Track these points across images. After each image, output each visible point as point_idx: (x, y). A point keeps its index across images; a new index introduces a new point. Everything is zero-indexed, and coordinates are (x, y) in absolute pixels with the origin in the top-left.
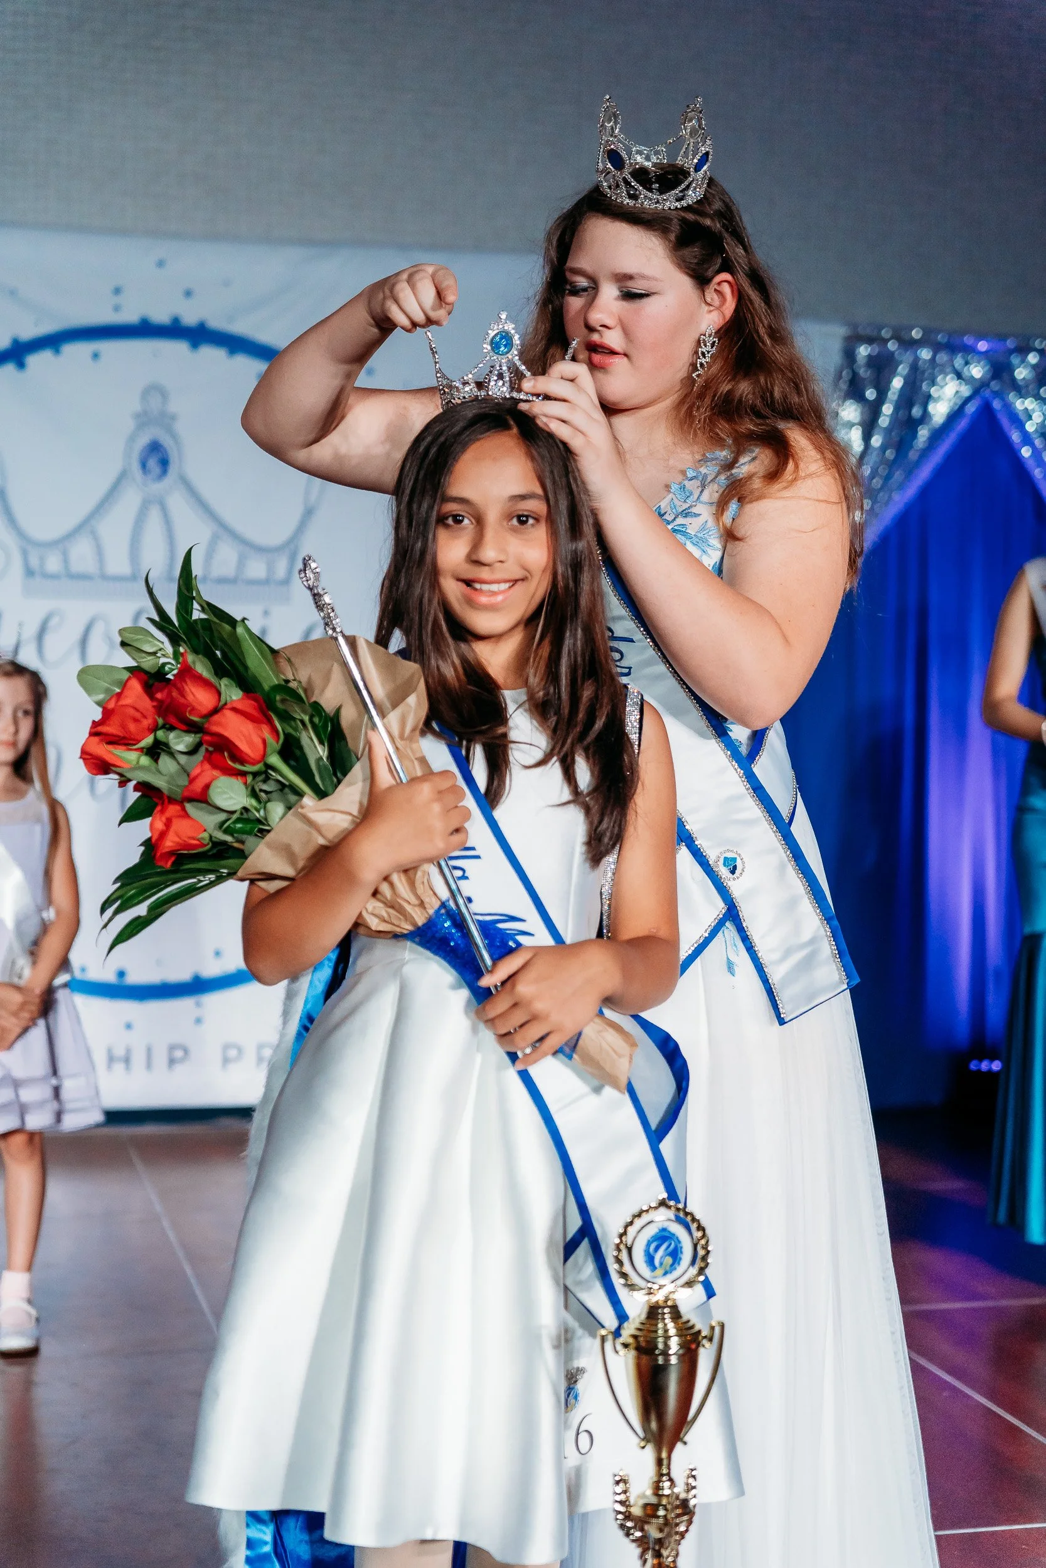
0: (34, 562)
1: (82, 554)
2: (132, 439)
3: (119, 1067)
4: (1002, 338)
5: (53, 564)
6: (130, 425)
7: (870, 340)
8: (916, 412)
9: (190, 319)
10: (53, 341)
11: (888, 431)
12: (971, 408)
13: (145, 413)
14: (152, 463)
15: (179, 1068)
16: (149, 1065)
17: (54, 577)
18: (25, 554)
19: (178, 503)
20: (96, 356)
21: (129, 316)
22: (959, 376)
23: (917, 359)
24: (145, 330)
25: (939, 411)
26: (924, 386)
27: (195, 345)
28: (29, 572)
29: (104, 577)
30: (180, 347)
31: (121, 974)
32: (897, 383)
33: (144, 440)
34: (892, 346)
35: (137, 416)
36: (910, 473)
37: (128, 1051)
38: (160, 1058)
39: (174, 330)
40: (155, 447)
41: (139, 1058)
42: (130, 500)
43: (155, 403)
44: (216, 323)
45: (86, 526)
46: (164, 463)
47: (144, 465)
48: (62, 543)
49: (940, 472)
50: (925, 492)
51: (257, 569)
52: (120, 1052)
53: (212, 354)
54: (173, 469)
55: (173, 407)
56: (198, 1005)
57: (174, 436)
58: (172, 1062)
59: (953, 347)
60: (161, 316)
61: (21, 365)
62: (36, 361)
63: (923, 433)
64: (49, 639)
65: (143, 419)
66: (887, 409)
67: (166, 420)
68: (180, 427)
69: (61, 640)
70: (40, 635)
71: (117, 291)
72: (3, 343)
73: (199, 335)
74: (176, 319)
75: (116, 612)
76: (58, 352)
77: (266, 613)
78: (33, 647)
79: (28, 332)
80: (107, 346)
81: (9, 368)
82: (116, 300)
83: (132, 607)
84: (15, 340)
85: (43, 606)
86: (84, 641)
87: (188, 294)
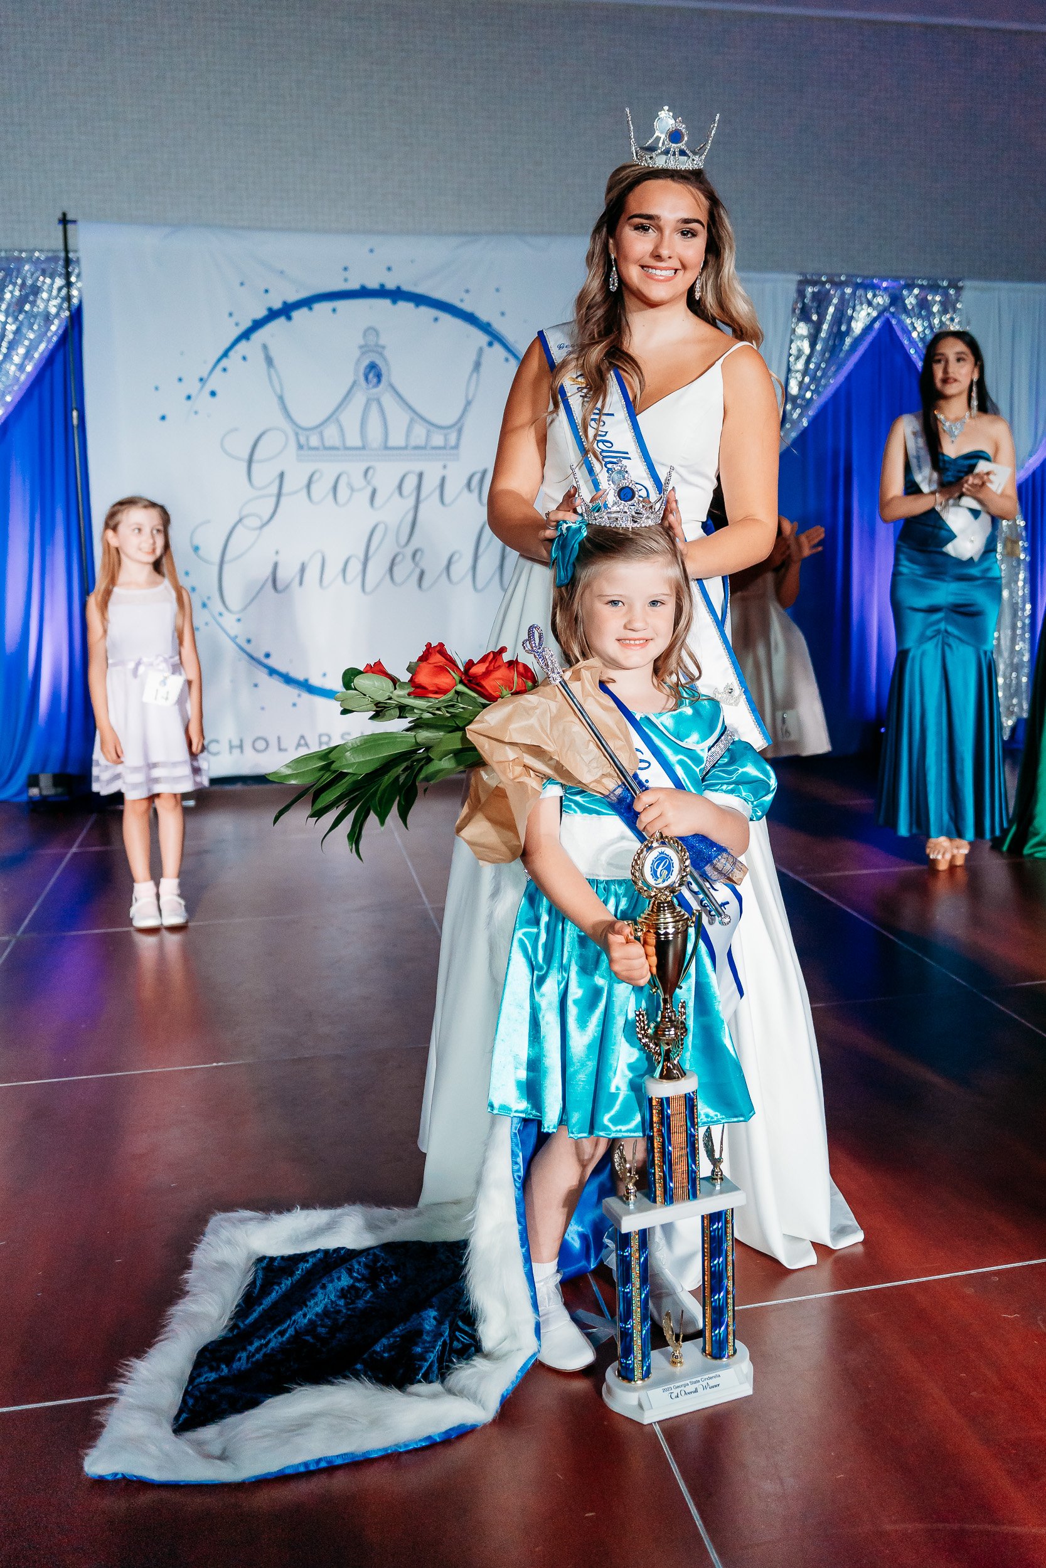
0: (302, 440)
1: (331, 434)
4: (896, 279)
5: (314, 441)
6: (357, 353)
7: (814, 283)
8: (843, 328)
9: (391, 285)
10: (308, 302)
11: (826, 340)
12: (877, 325)
18: (297, 434)
19: (388, 400)
20: (334, 310)
21: (354, 285)
22: (870, 304)
23: (843, 294)
24: (363, 293)
25: (858, 327)
26: (850, 312)
27: (394, 302)
28: (300, 447)
30: (386, 303)
32: (831, 310)
33: (366, 362)
34: (828, 286)
35: (361, 347)
36: (840, 367)
39: (381, 293)
40: (372, 366)
42: (359, 399)
43: (372, 340)
44: (406, 287)
46: (379, 376)
47: (367, 379)
49: (858, 365)
50: (849, 378)
51: (438, 440)
53: (405, 307)
54: (384, 379)
55: (382, 342)
57: (385, 360)
59: (866, 287)
60: (373, 285)
61: (289, 318)
62: (298, 315)
63: (848, 341)
64: (314, 487)
65: (365, 349)
66: (825, 327)
67: (379, 349)
68: (387, 353)
69: (321, 488)
70: (309, 486)
71: (346, 269)
72: (277, 305)
73: (396, 295)
74: (382, 286)
75: (354, 469)
76: (311, 309)
77: (445, 467)
78: (304, 492)
79: (292, 298)
80: (341, 304)
81: (282, 320)
82: (346, 274)
83: (363, 466)
84: (285, 303)
85: (309, 468)
86: (335, 488)
87: (389, 269)
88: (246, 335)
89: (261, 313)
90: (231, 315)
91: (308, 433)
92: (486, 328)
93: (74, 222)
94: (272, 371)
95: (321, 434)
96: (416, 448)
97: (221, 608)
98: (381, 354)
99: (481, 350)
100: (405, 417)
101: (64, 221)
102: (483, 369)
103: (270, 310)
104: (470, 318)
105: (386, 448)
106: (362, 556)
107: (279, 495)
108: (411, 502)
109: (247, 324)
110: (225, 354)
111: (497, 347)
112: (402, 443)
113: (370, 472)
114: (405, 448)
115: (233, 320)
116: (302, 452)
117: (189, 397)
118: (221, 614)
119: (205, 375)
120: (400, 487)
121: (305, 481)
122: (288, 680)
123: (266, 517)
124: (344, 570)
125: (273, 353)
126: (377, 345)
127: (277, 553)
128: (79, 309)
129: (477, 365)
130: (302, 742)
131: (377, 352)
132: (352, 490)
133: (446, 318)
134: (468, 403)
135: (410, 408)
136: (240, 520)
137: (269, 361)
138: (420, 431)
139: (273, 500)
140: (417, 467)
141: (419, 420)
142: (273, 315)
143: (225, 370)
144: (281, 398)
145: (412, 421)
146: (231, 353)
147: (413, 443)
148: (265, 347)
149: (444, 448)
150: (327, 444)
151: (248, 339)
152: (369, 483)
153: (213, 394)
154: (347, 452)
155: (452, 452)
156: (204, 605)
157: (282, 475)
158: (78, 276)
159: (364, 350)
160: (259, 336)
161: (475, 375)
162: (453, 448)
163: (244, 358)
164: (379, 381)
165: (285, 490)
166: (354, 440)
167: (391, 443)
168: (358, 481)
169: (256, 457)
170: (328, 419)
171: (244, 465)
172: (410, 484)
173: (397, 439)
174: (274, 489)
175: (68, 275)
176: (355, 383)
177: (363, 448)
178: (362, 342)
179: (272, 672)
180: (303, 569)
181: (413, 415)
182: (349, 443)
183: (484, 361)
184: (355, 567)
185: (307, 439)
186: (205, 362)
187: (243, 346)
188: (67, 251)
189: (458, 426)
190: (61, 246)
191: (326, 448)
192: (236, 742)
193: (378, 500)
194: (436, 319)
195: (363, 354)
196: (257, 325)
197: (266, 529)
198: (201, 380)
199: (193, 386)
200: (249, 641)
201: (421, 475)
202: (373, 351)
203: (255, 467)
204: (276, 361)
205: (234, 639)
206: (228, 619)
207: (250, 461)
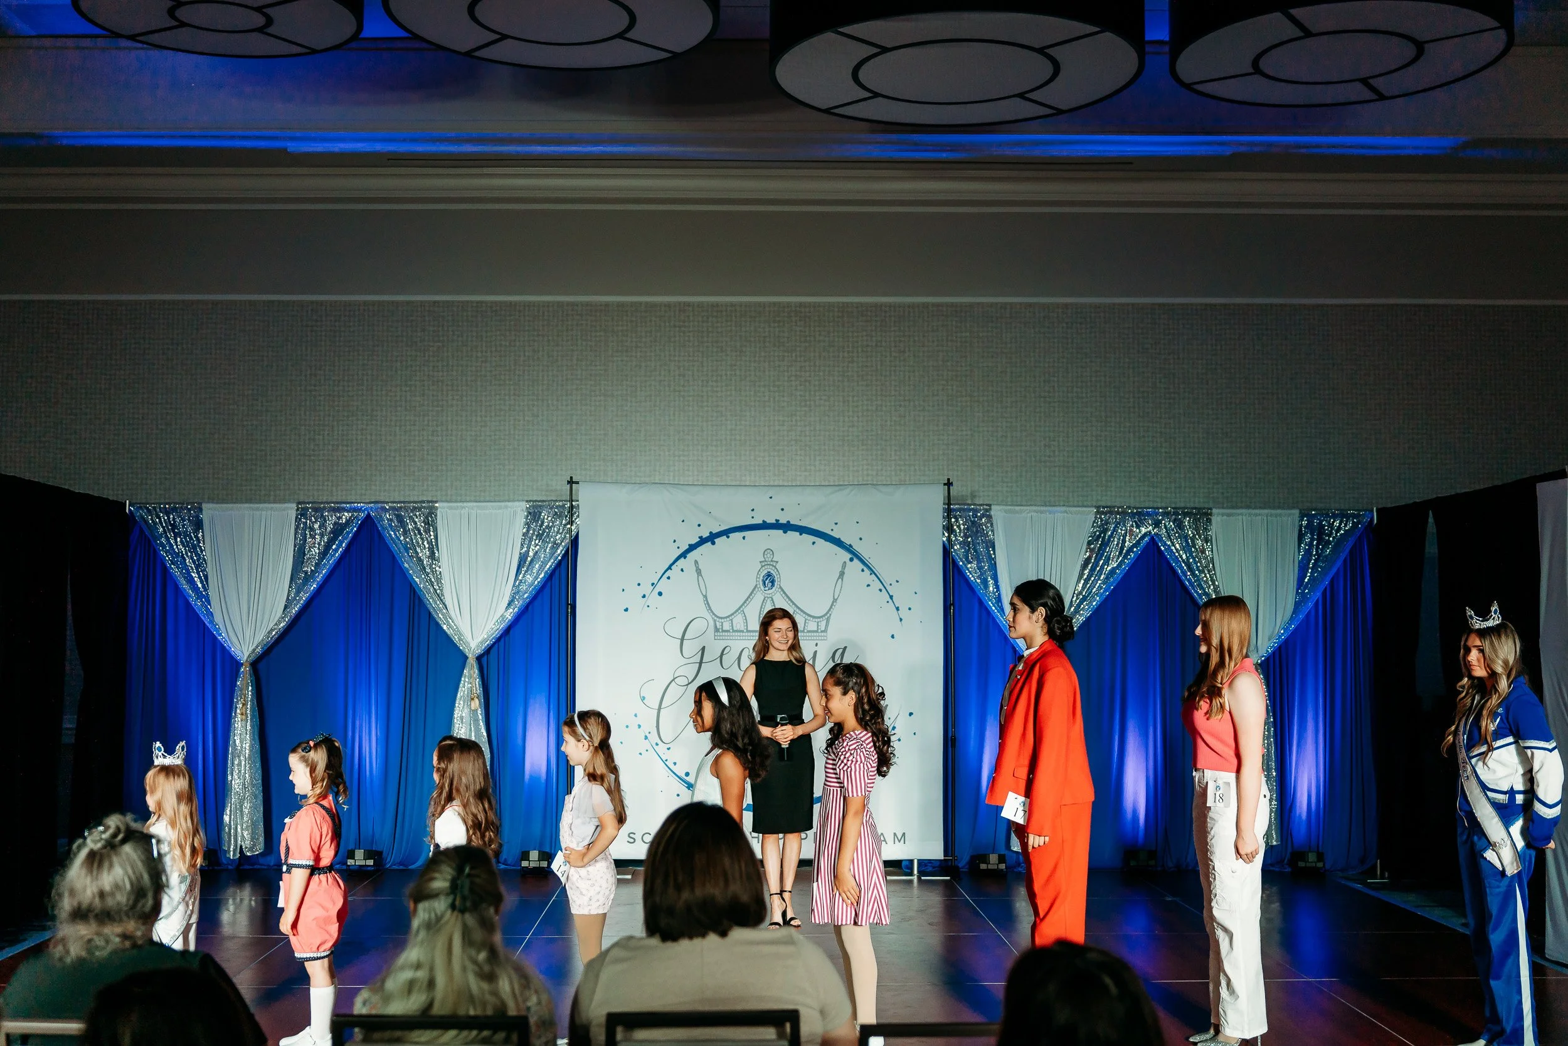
5: (726, 626)
9: (783, 521)
10: (726, 533)
18: (715, 621)
21: (759, 521)
24: (764, 526)
27: (785, 532)
28: (717, 630)
29: (748, 631)
30: (779, 533)
39: (777, 526)
40: (769, 575)
44: (793, 522)
46: (773, 582)
53: (792, 535)
54: (776, 584)
60: (771, 520)
61: (713, 543)
62: (719, 541)
64: (725, 658)
69: (730, 658)
70: (721, 657)
71: (753, 510)
72: (706, 535)
73: (787, 527)
74: (777, 521)
76: (728, 537)
77: (817, 645)
78: (718, 661)
79: (715, 530)
80: (747, 534)
81: (709, 544)
82: (753, 514)
84: (711, 533)
85: (723, 644)
86: (739, 658)
87: (782, 510)
88: (684, 555)
89: (695, 540)
90: (674, 541)
92: (848, 548)
93: (577, 483)
97: (657, 739)
98: (775, 567)
99: (845, 562)
101: (571, 482)
102: (845, 577)
103: (701, 537)
104: (838, 542)
107: (701, 663)
109: (684, 547)
110: (670, 568)
111: (855, 560)
115: (676, 544)
117: (644, 596)
118: (657, 744)
119: (656, 581)
121: (719, 654)
123: (691, 676)
128: (577, 537)
129: (842, 574)
131: (773, 566)
133: (820, 541)
134: (835, 600)
135: (794, 604)
136: (674, 679)
137: (699, 572)
139: (697, 666)
141: (800, 612)
142: (702, 541)
143: (669, 578)
144: (705, 597)
146: (674, 568)
148: (696, 562)
149: (817, 631)
150: (735, 629)
151: (685, 558)
153: (660, 594)
154: (749, 634)
155: (822, 634)
156: (646, 738)
157: (703, 649)
158: (578, 516)
160: (692, 555)
161: (840, 580)
162: (822, 632)
163: (682, 570)
164: (773, 585)
165: (705, 659)
169: (686, 637)
170: (737, 611)
174: (698, 658)
175: (571, 516)
176: (756, 585)
181: (795, 608)
183: (846, 571)
185: (722, 625)
186: (656, 572)
187: (681, 562)
188: (571, 501)
189: (827, 616)
190: (568, 498)
194: (814, 543)
195: (762, 567)
196: (692, 548)
198: (653, 584)
199: (646, 588)
200: (675, 763)
203: (686, 643)
204: (704, 573)
205: (665, 762)
206: (662, 748)
207: (682, 639)
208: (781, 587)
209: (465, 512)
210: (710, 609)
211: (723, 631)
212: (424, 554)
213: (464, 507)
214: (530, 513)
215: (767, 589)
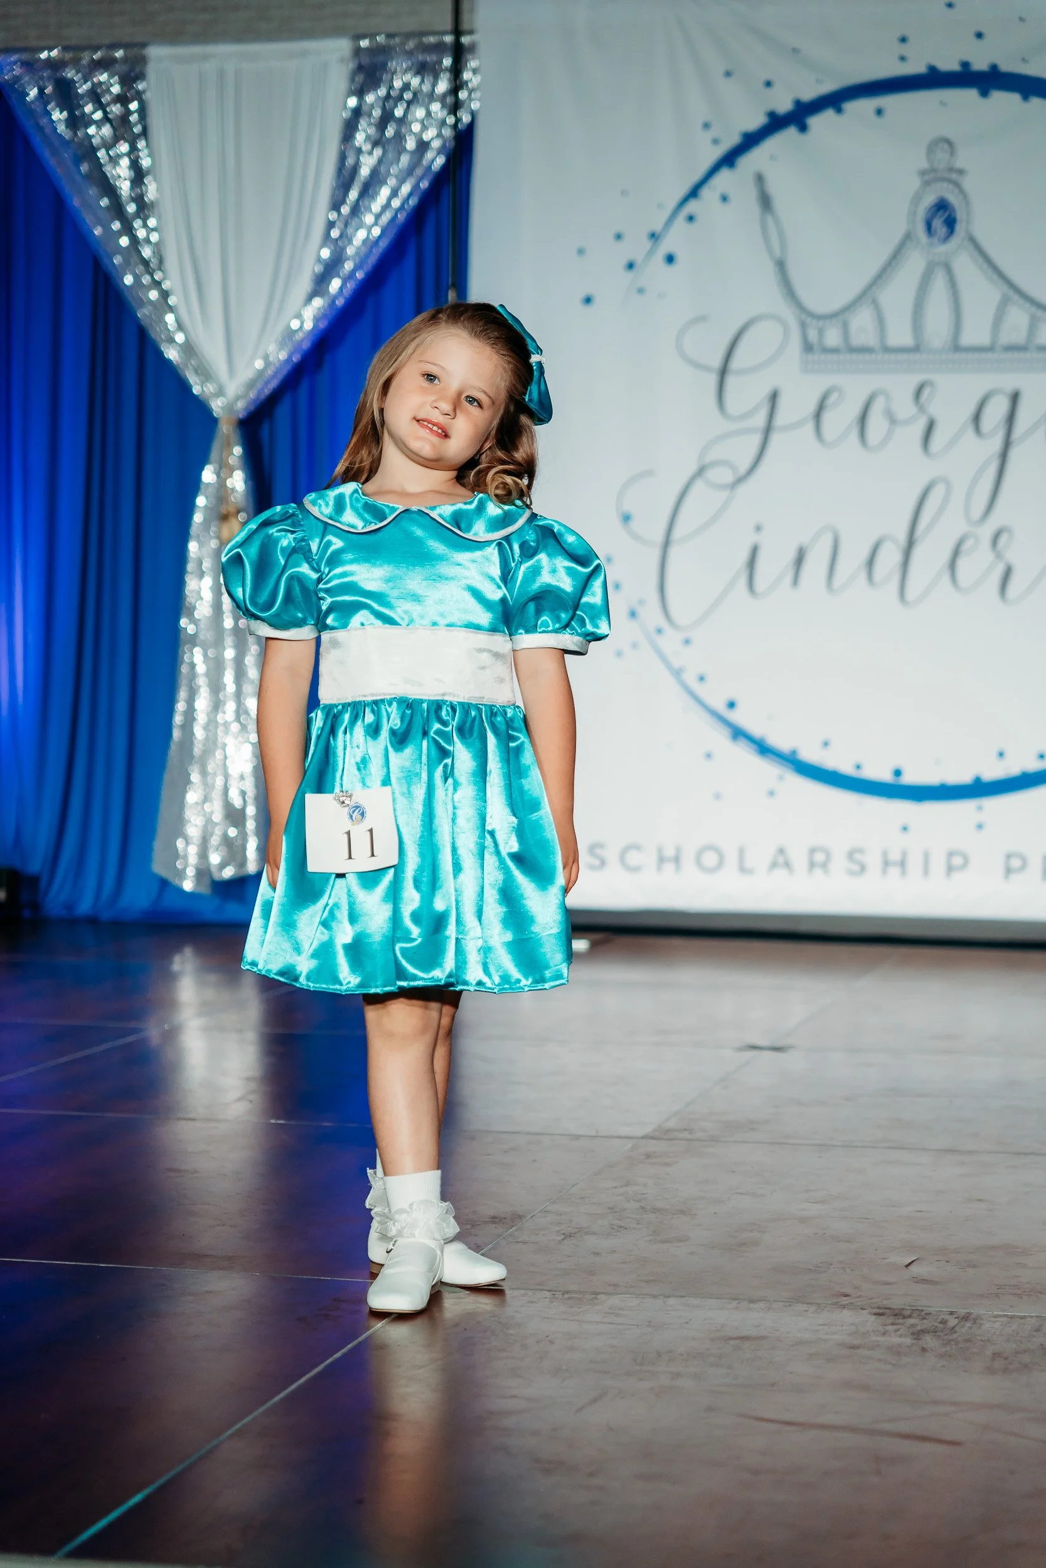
0: (813, 335)
1: (862, 325)
2: (917, 198)
3: (894, 871)
5: (833, 338)
6: (915, 183)
9: (980, 65)
10: (834, 100)
13: (933, 170)
14: (938, 223)
15: (957, 876)
16: (926, 871)
17: (835, 351)
18: (803, 326)
19: (965, 266)
20: (879, 112)
21: (916, 67)
24: (933, 79)
27: (984, 93)
28: (808, 347)
29: (887, 350)
30: (969, 95)
31: (898, 773)
33: (930, 199)
35: (923, 173)
37: (904, 854)
38: (938, 864)
39: (962, 78)
40: (942, 206)
41: (915, 863)
42: (914, 264)
43: (942, 157)
44: (1007, 66)
45: (867, 295)
46: (951, 224)
48: (840, 315)
52: (895, 856)
53: (1004, 101)
54: (960, 228)
55: (959, 163)
56: (980, 808)
58: (950, 869)
60: (949, 64)
61: (803, 128)
62: (819, 122)
64: (827, 417)
65: (929, 176)
67: (954, 175)
68: (967, 183)
69: (841, 417)
70: (818, 415)
71: (903, 40)
72: (784, 106)
73: (990, 80)
74: (965, 65)
75: (901, 386)
76: (839, 111)
78: (810, 427)
79: (809, 94)
80: (888, 100)
81: (792, 132)
82: (903, 49)
83: (915, 380)
84: (796, 101)
85: (822, 382)
86: (863, 419)
87: (979, 35)
88: (729, 159)
89: (755, 121)
90: (706, 126)
91: (821, 323)
94: (770, 220)
95: (845, 327)
96: (1010, 348)
97: (661, 621)
98: (957, 184)
100: (993, 294)
103: (772, 115)
105: (957, 348)
106: (902, 536)
107: (768, 430)
108: (995, 444)
109: (733, 140)
110: (694, 193)
112: (984, 339)
113: (926, 392)
114: (990, 349)
115: (709, 135)
116: (810, 357)
117: (631, 266)
118: (659, 631)
119: (658, 227)
120: (977, 418)
121: (812, 407)
122: (763, 749)
123: (744, 465)
124: (870, 563)
125: (774, 187)
126: (951, 170)
127: (758, 528)
128: (471, 126)
130: (781, 860)
131: (950, 181)
132: (893, 420)
136: (701, 472)
137: (766, 202)
138: (1018, 319)
139: (756, 440)
140: (1008, 381)
141: (1016, 297)
142: (776, 123)
143: (691, 219)
144: (781, 265)
145: (1004, 303)
146: (705, 192)
147: (1005, 338)
148: (760, 179)
151: (732, 167)
152: (922, 409)
153: (670, 259)
156: (633, 614)
157: (774, 397)
158: (475, 70)
159: (926, 177)
160: (748, 162)
163: (724, 199)
165: (780, 420)
166: (900, 334)
167: (966, 340)
168: (904, 407)
169: (736, 363)
171: (712, 379)
172: (997, 410)
173: (976, 333)
174: (760, 420)
175: (456, 71)
176: (908, 237)
177: (916, 349)
178: (924, 164)
179: (738, 733)
180: (800, 559)
182: (893, 340)
184: (890, 557)
186: (660, 206)
187: (724, 177)
188: (458, 32)
190: (447, 23)
191: (852, 350)
192: (670, 852)
193: (939, 440)
195: (926, 184)
196: (751, 141)
197: (742, 489)
198: (653, 235)
199: (638, 247)
200: (702, 679)
201: (1015, 398)
202: (943, 180)
203: (731, 381)
204: (778, 203)
205: (677, 673)
206: (670, 642)
207: (723, 372)
208: (972, 240)
209: (210, 67)
210: (790, 293)
211: (826, 350)
212: (121, 174)
213: (205, 58)
214: (360, 68)
215: (935, 240)
